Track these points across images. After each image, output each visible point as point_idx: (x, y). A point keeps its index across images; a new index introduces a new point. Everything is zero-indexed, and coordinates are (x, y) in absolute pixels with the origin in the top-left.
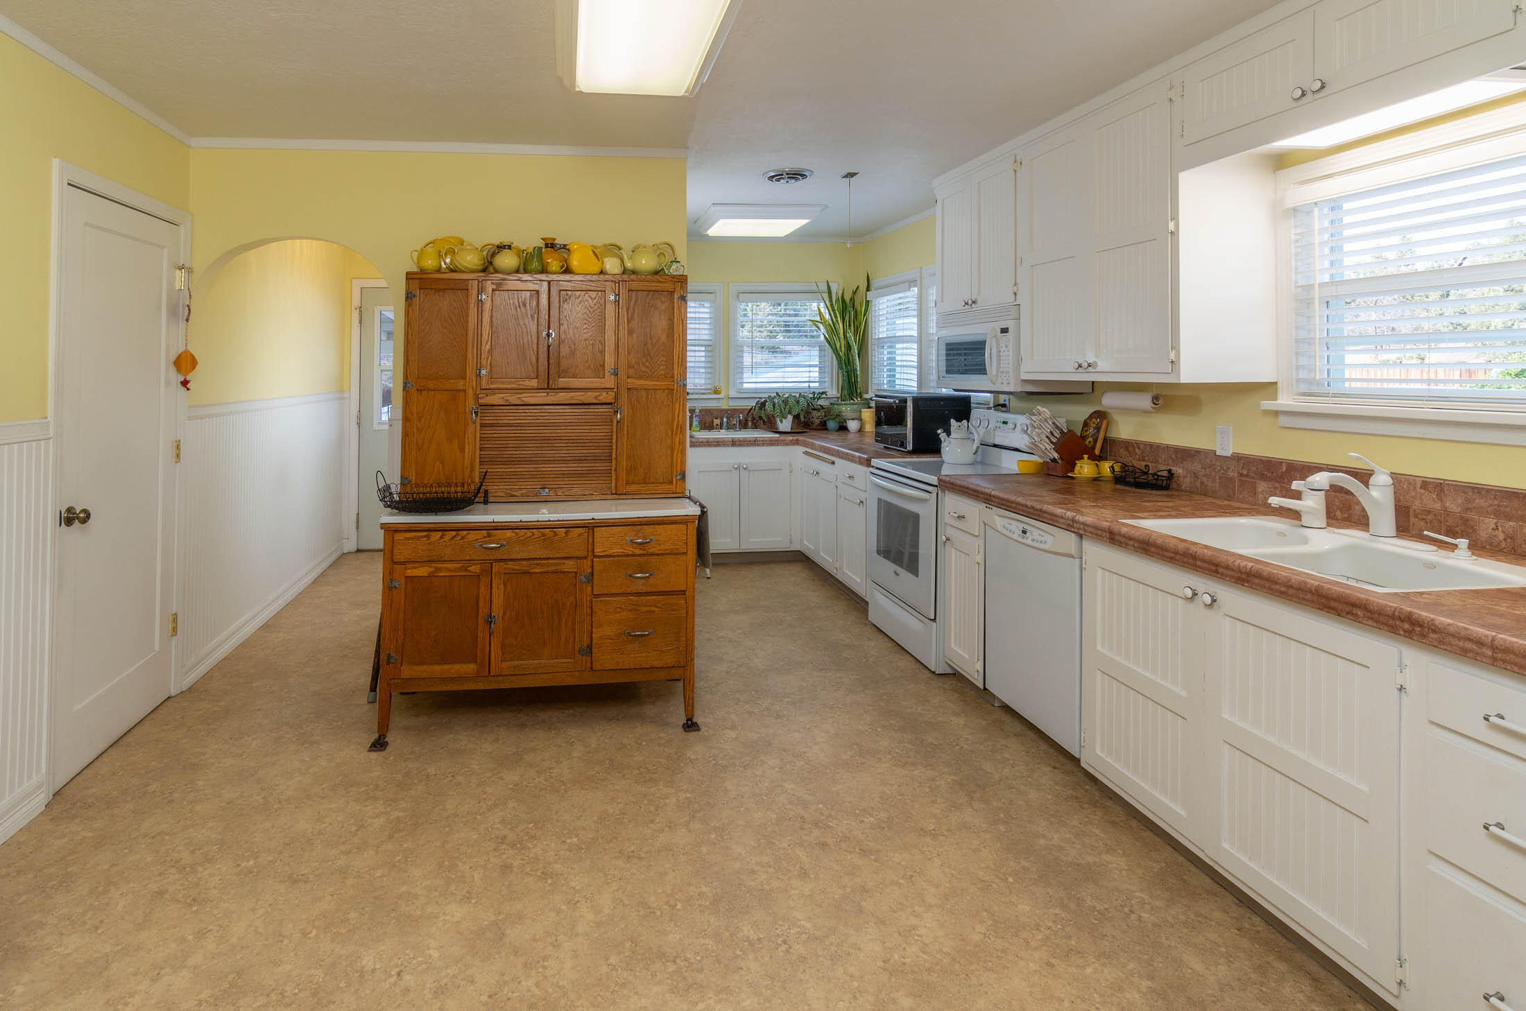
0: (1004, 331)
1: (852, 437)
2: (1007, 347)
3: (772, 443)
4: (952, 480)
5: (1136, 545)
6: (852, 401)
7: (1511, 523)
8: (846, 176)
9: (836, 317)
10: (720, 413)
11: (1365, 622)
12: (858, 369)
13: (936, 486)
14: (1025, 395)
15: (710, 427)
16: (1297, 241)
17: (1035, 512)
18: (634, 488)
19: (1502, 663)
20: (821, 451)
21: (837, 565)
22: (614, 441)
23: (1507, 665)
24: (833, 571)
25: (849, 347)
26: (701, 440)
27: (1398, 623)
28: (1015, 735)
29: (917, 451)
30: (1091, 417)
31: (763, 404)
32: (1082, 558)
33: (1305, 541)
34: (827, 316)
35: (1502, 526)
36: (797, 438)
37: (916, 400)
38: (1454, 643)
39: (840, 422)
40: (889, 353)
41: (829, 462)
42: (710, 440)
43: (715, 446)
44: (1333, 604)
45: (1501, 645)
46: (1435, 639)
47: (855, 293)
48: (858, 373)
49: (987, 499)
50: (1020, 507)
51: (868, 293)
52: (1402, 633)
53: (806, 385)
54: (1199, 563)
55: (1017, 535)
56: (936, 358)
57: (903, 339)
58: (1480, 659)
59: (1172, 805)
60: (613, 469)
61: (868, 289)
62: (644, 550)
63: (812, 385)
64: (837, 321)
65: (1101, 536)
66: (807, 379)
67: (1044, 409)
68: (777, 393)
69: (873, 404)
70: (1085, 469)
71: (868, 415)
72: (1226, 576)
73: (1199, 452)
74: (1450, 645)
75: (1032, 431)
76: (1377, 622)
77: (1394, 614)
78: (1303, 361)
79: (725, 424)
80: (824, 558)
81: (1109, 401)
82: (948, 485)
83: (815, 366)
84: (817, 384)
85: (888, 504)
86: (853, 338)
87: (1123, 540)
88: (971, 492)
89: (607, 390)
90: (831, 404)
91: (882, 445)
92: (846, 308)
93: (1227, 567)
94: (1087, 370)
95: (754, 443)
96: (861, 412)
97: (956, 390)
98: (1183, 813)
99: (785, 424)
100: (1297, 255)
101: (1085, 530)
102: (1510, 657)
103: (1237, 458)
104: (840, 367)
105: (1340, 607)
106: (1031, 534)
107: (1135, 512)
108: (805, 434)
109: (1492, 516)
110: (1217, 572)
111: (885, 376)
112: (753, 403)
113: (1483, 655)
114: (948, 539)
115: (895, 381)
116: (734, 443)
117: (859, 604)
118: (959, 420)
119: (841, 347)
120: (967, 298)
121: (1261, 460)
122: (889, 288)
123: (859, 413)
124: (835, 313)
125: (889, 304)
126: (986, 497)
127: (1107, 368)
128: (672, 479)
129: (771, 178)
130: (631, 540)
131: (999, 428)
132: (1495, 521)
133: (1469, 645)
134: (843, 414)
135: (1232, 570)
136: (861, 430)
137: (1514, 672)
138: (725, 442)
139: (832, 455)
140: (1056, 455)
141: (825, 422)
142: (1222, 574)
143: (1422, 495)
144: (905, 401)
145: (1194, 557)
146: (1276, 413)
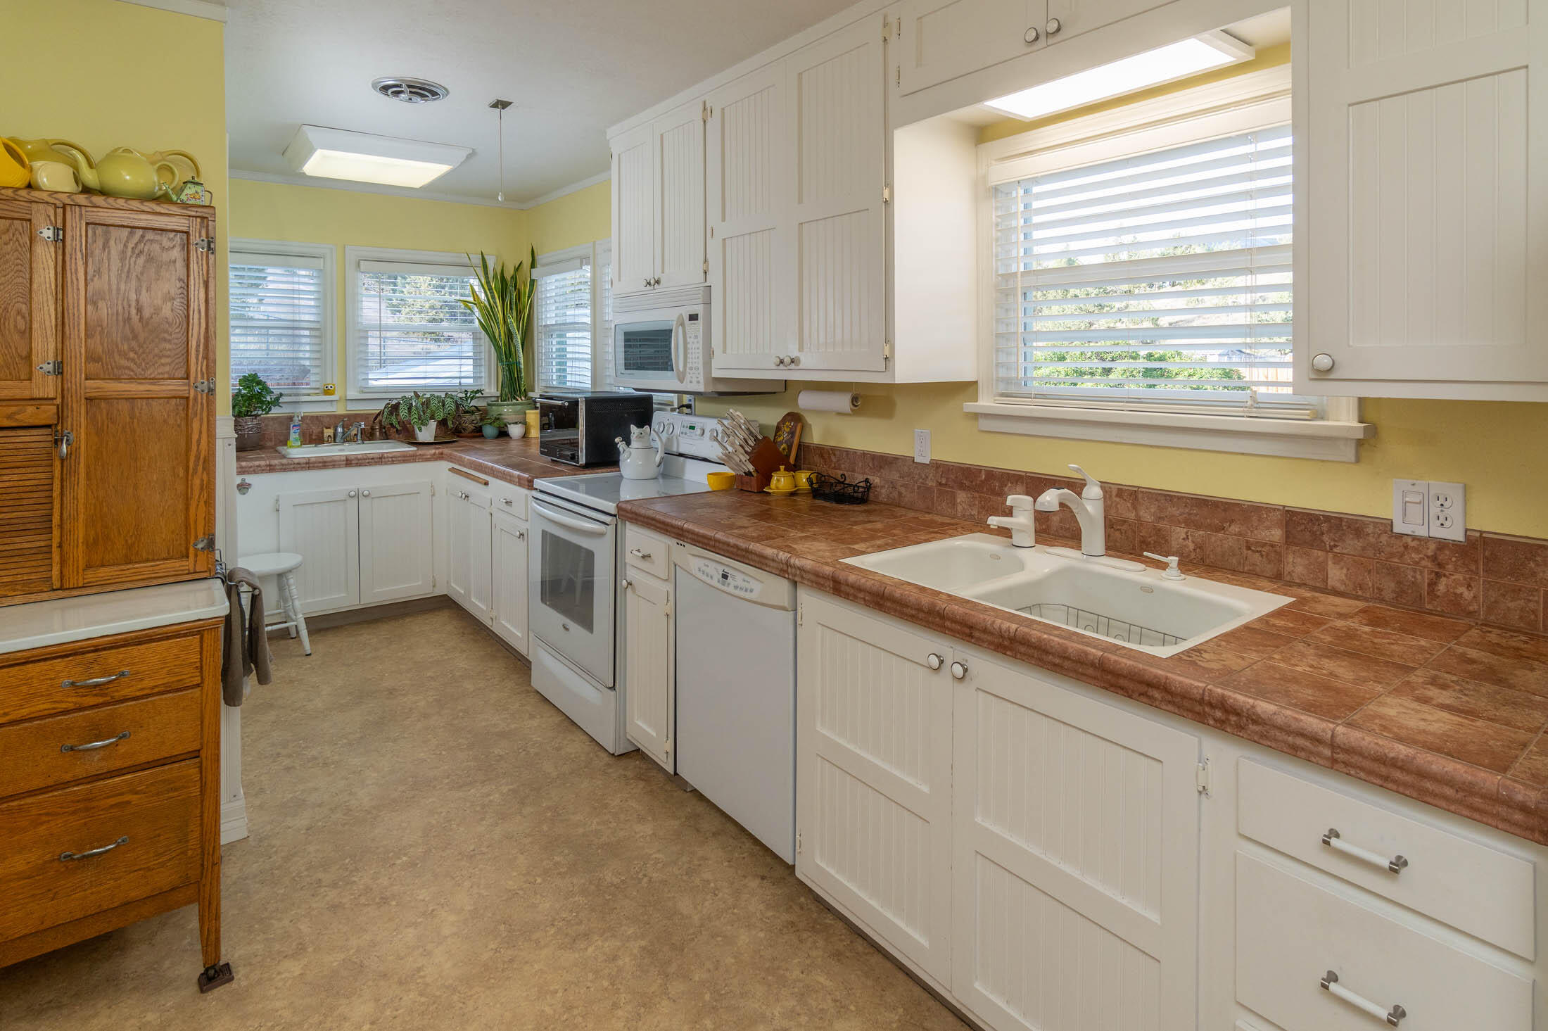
0: (693, 317)
1: (514, 446)
2: (696, 337)
3: (405, 459)
4: (634, 509)
5: (867, 598)
6: (514, 401)
7: (1201, 533)
8: (495, 105)
9: (493, 297)
10: (334, 420)
11: (1164, 707)
12: (522, 361)
13: (615, 516)
14: (716, 396)
15: (319, 440)
16: (997, 225)
17: (739, 552)
18: (103, 572)
19: (1343, 766)
20: (470, 468)
21: (494, 614)
22: (56, 493)
23: (1349, 768)
24: (488, 623)
25: (510, 335)
26: (296, 461)
27: (1207, 709)
28: (714, 834)
29: (590, 466)
30: (784, 420)
31: (395, 408)
32: (796, 610)
33: (1021, 566)
34: (483, 297)
35: (1192, 536)
36: (440, 450)
37: (589, 402)
38: (1280, 738)
39: (499, 427)
40: (558, 343)
41: (480, 483)
42: (313, 460)
43: (319, 468)
44: (1122, 682)
45: (1345, 744)
46: (1256, 733)
47: (517, 270)
48: (522, 367)
49: (680, 534)
50: (721, 545)
51: (533, 270)
52: (1211, 722)
53: (457, 381)
54: (948, 624)
55: (716, 581)
56: (614, 351)
57: (575, 326)
58: (1314, 760)
59: (910, 931)
60: (55, 545)
61: (533, 265)
62: (105, 695)
63: (463, 381)
64: (495, 303)
65: (823, 585)
66: (457, 375)
67: (738, 413)
68: (415, 393)
69: (538, 405)
70: (781, 482)
71: (533, 417)
72: (983, 641)
73: (897, 459)
74: (1276, 740)
75: (723, 437)
76: (1179, 707)
77: (1203, 698)
78: (1003, 358)
79: (339, 435)
80: (477, 605)
81: (806, 401)
82: (628, 514)
83: (468, 358)
84: (471, 381)
85: (553, 536)
86: (515, 324)
87: (852, 591)
88: (658, 525)
89: (38, 402)
90: (489, 405)
91: (549, 458)
92: (506, 288)
93: (985, 631)
94: (789, 367)
95: (380, 460)
96: (525, 413)
97: (636, 390)
98: (923, 941)
99: (427, 433)
100: (997, 240)
101: (802, 577)
102: (1355, 759)
103: (936, 465)
104: (499, 359)
105: (1131, 686)
106: (734, 579)
107: (850, 543)
108: (454, 445)
109: (1183, 525)
110: (971, 636)
111: (554, 371)
112: (380, 406)
113: (1319, 755)
114: (630, 584)
115: (565, 377)
116: (349, 462)
117: (520, 664)
118: (640, 425)
119: (500, 336)
120: (650, 277)
121: (962, 468)
122: (561, 265)
123: (523, 416)
124: (492, 293)
125: (557, 284)
126: (678, 531)
127: (813, 365)
128: (187, 549)
129: (385, 89)
130: (73, 684)
131: (686, 434)
132: (1185, 530)
133: (1300, 742)
134: (503, 417)
135: (992, 634)
136: (525, 436)
137: (1360, 778)
138: (335, 461)
139: (485, 473)
140: (751, 468)
141: (481, 427)
142: (979, 639)
143: (1117, 503)
144: (575, 403)
145: (942, 616)
146: (976, 416)
